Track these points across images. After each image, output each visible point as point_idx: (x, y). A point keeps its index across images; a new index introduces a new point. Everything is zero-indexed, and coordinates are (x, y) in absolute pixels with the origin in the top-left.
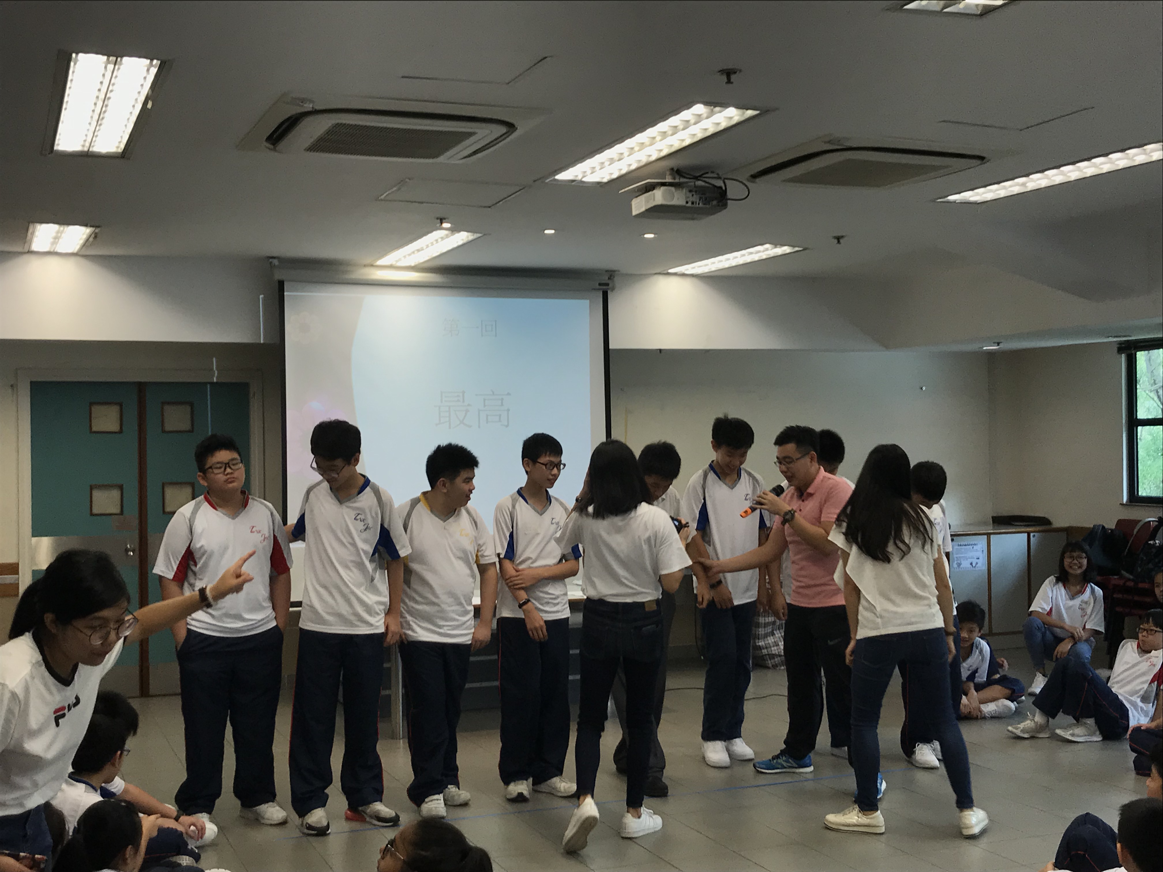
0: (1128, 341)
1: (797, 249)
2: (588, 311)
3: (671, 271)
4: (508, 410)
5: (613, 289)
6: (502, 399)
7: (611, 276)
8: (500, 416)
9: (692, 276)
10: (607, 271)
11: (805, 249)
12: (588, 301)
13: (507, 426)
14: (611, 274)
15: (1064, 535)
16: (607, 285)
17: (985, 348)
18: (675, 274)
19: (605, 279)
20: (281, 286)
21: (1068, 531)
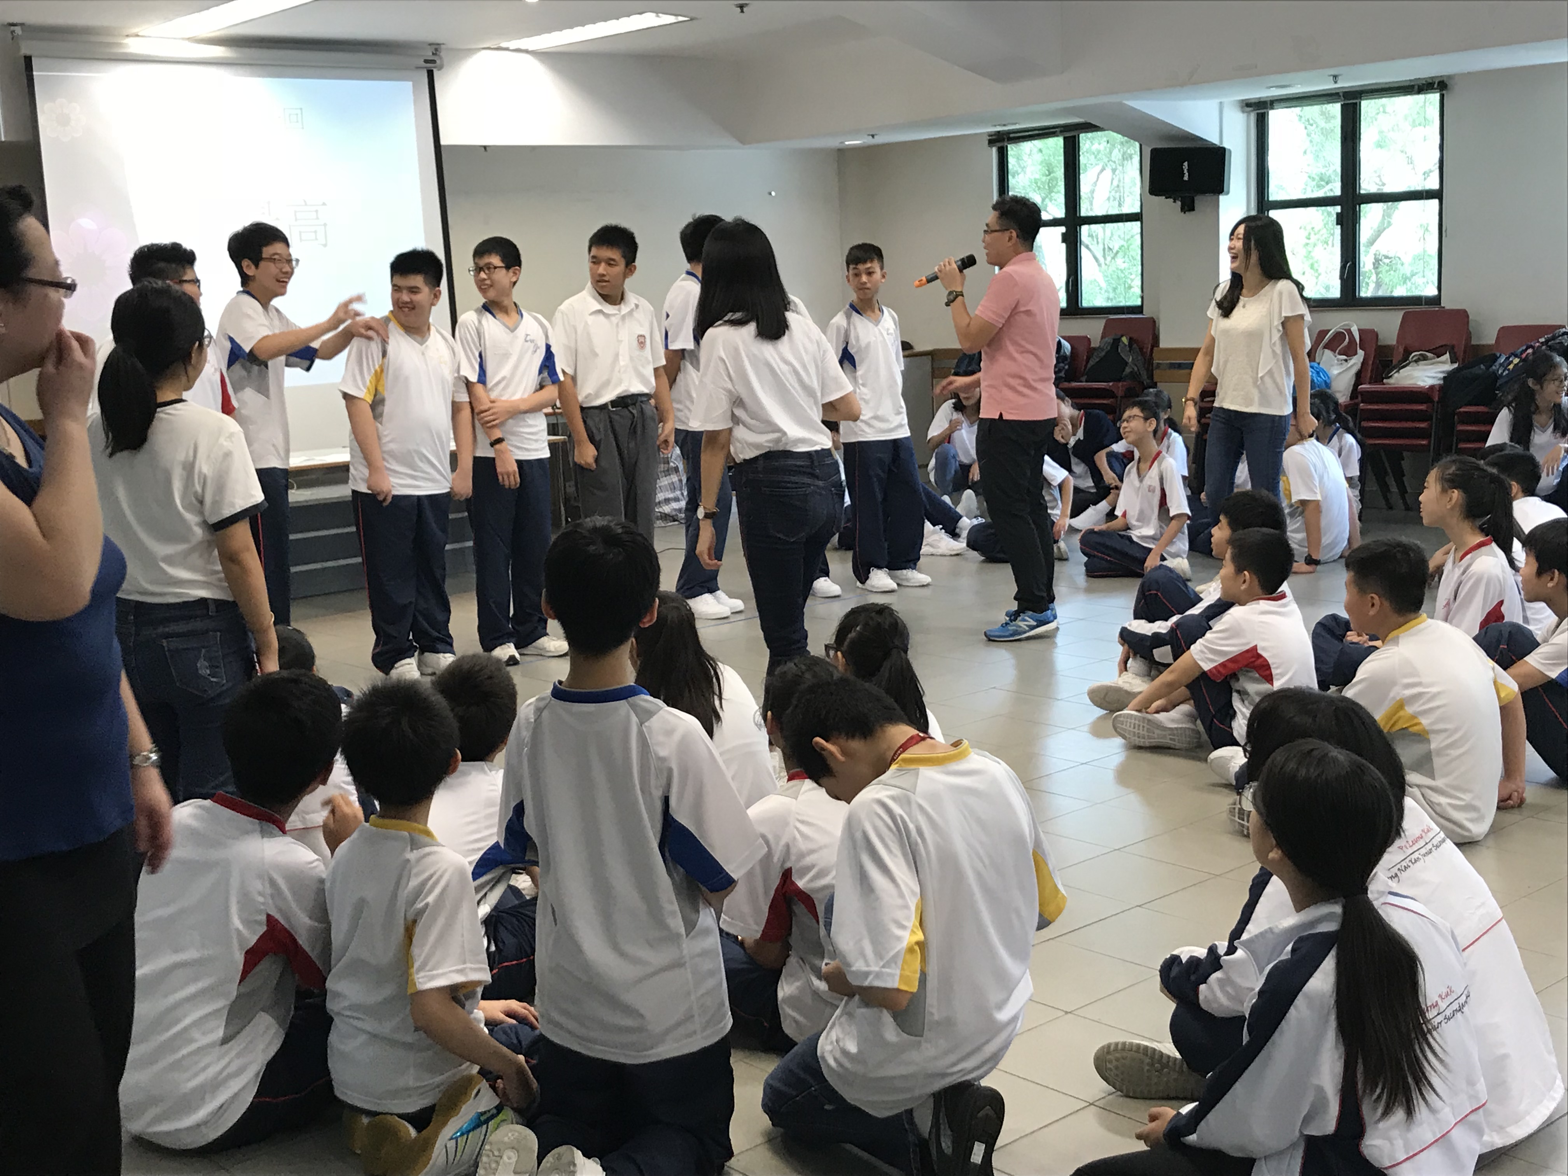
0: (999, 132)
1: (681, 19)
2: (412, 97)
3: (504, 45)
4: (325, 225)
5: (440, 68)
6: (317, 211)
7: (436, 50)
8: (315, 232)
9: (526, 51)
10: (430, 44)
11: (692, 19)
12: (411, 83)
13: (325, 245)
14: (436, 48)
15: (927, 360)
16: (434, 62)
17: (847, 143)
18: (507, 49)
19: (429, 55)
20: (28, 60)
21: (933, 354)
